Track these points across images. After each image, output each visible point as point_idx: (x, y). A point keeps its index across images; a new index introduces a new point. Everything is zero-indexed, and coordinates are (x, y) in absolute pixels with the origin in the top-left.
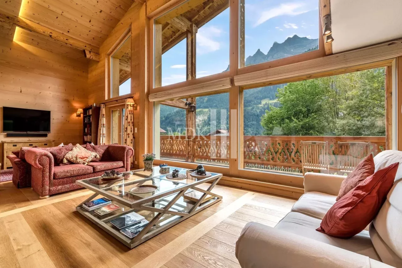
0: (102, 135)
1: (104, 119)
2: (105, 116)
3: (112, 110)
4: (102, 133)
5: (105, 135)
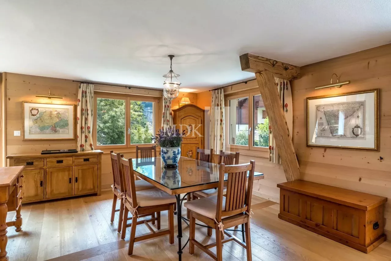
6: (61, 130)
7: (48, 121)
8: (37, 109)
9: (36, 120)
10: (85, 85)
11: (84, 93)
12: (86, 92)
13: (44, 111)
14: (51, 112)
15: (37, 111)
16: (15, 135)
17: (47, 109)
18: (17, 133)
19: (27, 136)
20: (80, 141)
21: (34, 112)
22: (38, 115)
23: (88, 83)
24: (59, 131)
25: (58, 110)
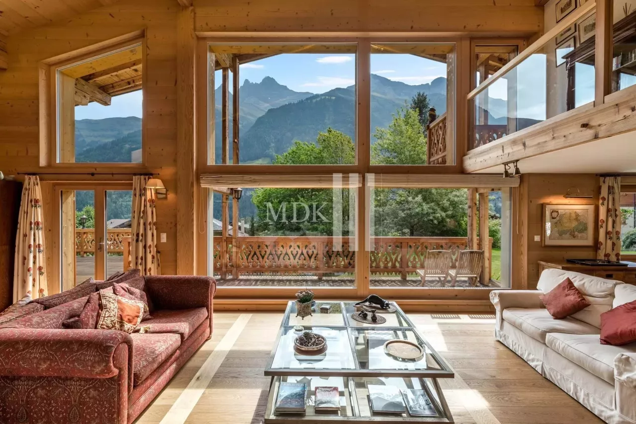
0: (32, 249)
1: (39, 210)
2: (40, 203)
3: (61, 191)
4: (32, 243)
5: (42, 248)
6: (580, 235)
7: (567, 225)
8: (557, 212)
9: (556, 223)
10: (612, 178)
11: (611, 189)
12: (613, 187)
13: (564, 213)
14: (570, 213)
15: (556, 214)
16: (535, 240)
17: (567, 211)
18: (537, 238)
19: (548, 242)
20: (604, 250)
21: (555, 215)
22: (558, 218)
23: (615, 175)
24: (578, 236)
25: (577, 211)
